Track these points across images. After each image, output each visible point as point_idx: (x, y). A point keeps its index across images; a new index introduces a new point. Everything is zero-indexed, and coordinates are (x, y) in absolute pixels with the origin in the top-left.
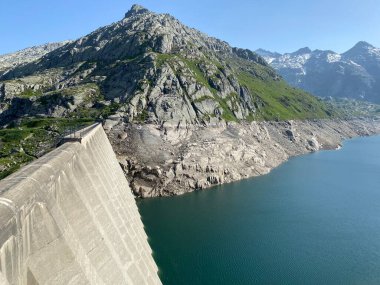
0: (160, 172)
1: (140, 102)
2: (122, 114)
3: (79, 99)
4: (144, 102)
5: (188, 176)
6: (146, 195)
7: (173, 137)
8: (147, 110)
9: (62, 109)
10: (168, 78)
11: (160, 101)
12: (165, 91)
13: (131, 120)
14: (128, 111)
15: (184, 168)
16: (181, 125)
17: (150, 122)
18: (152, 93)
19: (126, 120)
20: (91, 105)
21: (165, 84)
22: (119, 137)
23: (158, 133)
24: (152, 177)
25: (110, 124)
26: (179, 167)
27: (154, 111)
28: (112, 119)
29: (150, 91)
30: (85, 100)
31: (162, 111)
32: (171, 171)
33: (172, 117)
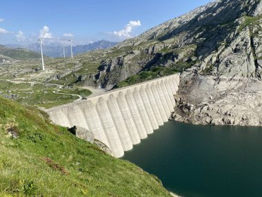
0: (192, 108)
1: (211, 59)
2: (195, 68)
3: (181, 56)
4: (214, 59)
5: (208, 115)
6: (176, 119)
7: (223, 86)
8: (214, 65)
9: (171, 62)
10: (242, 40)
11: (225, 59)
12: (236, 51)
13: (199, 72)
14: (199, 66)
15: (208, 109)
16: (235, 78)
17: (211, 74)
18: (223, 53)
19: (196, 72)
20: (186, 59)
21: (237, 45)
22: (186, 83)
23: (213, 82)
24: (186, 110)
25: (185, 74)
26: (205, 108)
27: (218, 66)
28: (187, 71)
29: (223, 51)
30: (185, 56)
31: (224, 66)
32: (199, 109)
33: (230, 71)
